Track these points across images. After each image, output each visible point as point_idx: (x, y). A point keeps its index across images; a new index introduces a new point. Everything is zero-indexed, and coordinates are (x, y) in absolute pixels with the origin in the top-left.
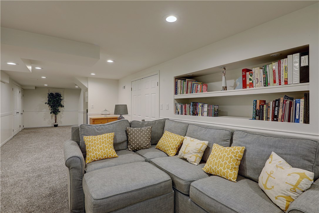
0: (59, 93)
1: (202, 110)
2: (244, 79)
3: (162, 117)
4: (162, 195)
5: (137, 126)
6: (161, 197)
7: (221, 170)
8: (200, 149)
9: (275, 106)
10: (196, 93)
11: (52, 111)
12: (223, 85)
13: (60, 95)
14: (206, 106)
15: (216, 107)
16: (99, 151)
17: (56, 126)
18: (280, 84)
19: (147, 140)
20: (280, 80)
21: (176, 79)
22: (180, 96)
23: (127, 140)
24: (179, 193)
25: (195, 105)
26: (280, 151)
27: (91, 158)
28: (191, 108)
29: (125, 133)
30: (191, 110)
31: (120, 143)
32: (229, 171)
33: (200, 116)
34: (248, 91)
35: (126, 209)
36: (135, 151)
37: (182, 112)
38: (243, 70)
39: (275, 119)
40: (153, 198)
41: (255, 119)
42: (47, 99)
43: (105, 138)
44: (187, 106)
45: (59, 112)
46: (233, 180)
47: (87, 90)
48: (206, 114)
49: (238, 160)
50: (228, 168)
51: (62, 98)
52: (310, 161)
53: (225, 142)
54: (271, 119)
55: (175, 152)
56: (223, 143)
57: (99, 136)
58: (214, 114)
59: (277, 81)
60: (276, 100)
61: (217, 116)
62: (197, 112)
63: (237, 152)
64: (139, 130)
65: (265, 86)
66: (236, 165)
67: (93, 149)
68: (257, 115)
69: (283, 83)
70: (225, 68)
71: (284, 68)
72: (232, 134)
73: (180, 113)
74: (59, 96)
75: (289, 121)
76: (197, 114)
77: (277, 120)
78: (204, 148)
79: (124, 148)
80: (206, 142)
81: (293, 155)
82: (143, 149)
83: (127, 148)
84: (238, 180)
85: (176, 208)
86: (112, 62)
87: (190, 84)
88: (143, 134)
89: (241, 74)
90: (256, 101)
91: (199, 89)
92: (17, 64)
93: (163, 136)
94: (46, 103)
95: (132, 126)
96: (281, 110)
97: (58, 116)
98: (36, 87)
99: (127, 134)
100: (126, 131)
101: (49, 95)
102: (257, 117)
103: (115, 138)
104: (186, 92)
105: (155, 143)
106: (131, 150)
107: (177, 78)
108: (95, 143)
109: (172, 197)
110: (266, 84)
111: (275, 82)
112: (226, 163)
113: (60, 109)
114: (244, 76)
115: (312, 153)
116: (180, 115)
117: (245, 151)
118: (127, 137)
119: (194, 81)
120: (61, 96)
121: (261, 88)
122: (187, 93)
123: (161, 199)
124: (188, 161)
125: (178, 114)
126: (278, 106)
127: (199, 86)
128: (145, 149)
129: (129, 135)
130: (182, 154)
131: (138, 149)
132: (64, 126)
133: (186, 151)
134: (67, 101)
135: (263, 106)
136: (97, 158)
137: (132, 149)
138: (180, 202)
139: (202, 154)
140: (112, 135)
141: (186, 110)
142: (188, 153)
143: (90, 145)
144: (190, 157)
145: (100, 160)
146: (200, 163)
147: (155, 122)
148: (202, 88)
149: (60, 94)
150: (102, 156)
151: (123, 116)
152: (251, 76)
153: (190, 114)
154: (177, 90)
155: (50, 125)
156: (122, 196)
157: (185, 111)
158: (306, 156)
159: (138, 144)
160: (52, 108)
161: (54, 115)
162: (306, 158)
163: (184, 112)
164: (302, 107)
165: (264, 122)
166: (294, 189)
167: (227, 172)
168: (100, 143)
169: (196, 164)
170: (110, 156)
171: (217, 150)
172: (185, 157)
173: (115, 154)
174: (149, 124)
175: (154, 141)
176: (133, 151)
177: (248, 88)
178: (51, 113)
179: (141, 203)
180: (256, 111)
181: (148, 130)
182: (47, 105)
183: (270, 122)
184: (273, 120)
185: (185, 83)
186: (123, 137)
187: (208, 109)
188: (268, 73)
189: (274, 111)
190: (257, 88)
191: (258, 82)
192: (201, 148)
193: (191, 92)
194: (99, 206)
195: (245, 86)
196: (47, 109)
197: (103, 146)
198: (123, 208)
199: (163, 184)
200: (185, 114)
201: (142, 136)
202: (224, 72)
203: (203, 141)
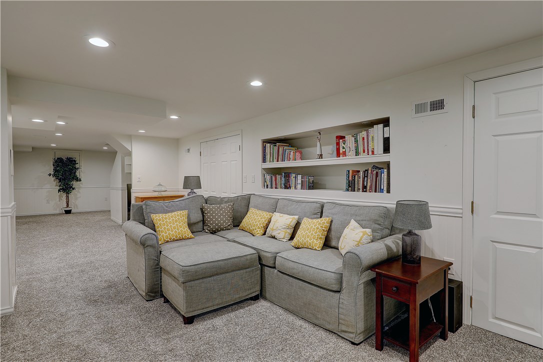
0: (72, 158)
1: (295, 182)
2: (338, 147)
3: (246, 192)
4: (248, 268)
5: (214, 203)
6: (247, 270)
7: (307, 241)
8: (289, 225)
9: (365, 176)
10: (288, 162)
11: (61, 188)
12: (319, 153)
13: (75, 161)
14: (300, 177)
15: (312, 179)
16: (172, 231)
17: (68, 212)
18: (368, 154)
19: (228, 220)
20: (368, 150)
21: (264, 142)
22: (269, 165)
23: (203, 220)
24: (266, 267)
25: (287, 176)
26: (358, 218)
27: (164, 239)
28: (283, 179)
29: (200, 212)
30: (283, 182)
31: (195, 224)
32: (315, 241)
33: (293, 190)
34: (341, 161)
35: (212, 278)
36: (213, 232)
37: (272, 185)
38: (337, 137)
39: (365, 190)
40: (239, 270)
41: (348, 190)
42: (52, 168)
43: (178, 216)
44: (278, 177)
45: (74, 189)
46: (318, 249)
47: (129, 154)
48: (299, 186)
49: (324, 230)
50: (314, 239)
51: (77, 166)
52: (380, 225)
53: (316, 216)
54: (361, 190)
55: (262, 232)
56: (313, 216)
57: (170, 214)
58: (309, 187)
59: (366, 151)
60: (366, 170)
61: (313, 189)
62: (289, 185)
63: (324, 223)
64: (218, 208)
65: (356, 155)
66: (322, 235)
67: (165, 228)
68: (349, 186)
69: (370, 153)
70: (320, 133)
71: (371, 138)
72: (322, 207)
73: (269, 186)
74: (73, 162)
75: (376, 192)
76: (290, 187)
77: (366, 191)
78: (293, 224)
79: (200, 230)
80: (296, 217)
81: (367, 220)
82: (223, 230)
83: (203, 229)
84: (322, 249)
85: (263, 284)
86: (177, 118)
87: (281, 149)
88: (223, 213)
89: (334, 141)
90: (349, 171)
91: (291, 157)
92: (45, 121)
93: (248, 214)
94: (50, 175)
95: (208, 202)
96: (369, 180)
97: (71, 196)
98: (33, 148)
99: (203, 212)
100: (202, 209)
101: (56, 162)
102: (350, 188)
103: (189, 217)
104: (276, 160)
105: (238, 224)
106: (209, 232)
107: (266, 142)
108: (166, 222)
109: (259, 272)
110: (357, 154)
111: (364, 152)
112: (312, 234)
113: (75, 184)
114: (338, 144)
115: (382, 217)
116: (269, 189)
117: (332, 221)
118: (203, 216)
119: (287, 146)
120: (77, 162)
121: (353, 157)
122: (278, 161)
123: (246, 272)
124: (276, 239)
125: (267, 187)
126: (367, 177)
127: (292, 153)
128: (225, 230)
129: (205, 213)
130: (270, 231)
131: (218, 230)
132: (82, 212)
133: (274, 228)
134: (86, 171)
135: (355, 176)
136: (170, 239)
137: (209, 230)
138: (266, 276)
139: (292, 230)
140: (185, 212)
141: (277, 182)
142: (277, 229)
143: (160, 224)
144: (279, 233)
145: (174, 240)
146: (289, 240)
147: (238, 199)
148: (295, 156)
149: (74, 159)
150: (176, 237)
151: (195, 190)
152: (344, 144)
153: (281, 188)
154: (265, 157)
155: (58, 212)
156: (208, 265)
157: (276, 184)
158: (377, 221)
159: (217, 225)
160: (60, 183)
161: (64, 195)
162: (377, 222)
163: (274, 186)
164: (386, 177)
165: (355, 193)
166: (358, 244)
167: (313, 242)
168: (173, 221)
169: (285, 240)
170: (185, 236)
171: (306, 223)
172: (273, 234)
173: (191, 235)
174: (229, 200)
175: (236, 222)
176: (211, 233)
177: (341, 157)
178: (59, 191)
179: (227, 274)
180: (349, 182)
181: (229, 208)
182: (52, 178)
183: (361, 193)
184: (363, 191)
185: (276, 148)
186: (197, 217)
187: (302, 181)
188: (359, 142)
189: (363, 181)
190: (349, 157)
191: (350, 151)
192: (290, 223)
193: (283, 160)
194: (188, 272)
195: (338, 155)
196: (52, 185)
197: (177, 225)
198: (210, 277)
199: (248, 257)
200: (276, 188)
201: (222, 214)
202: (319, 137)
203: (293, 216)
